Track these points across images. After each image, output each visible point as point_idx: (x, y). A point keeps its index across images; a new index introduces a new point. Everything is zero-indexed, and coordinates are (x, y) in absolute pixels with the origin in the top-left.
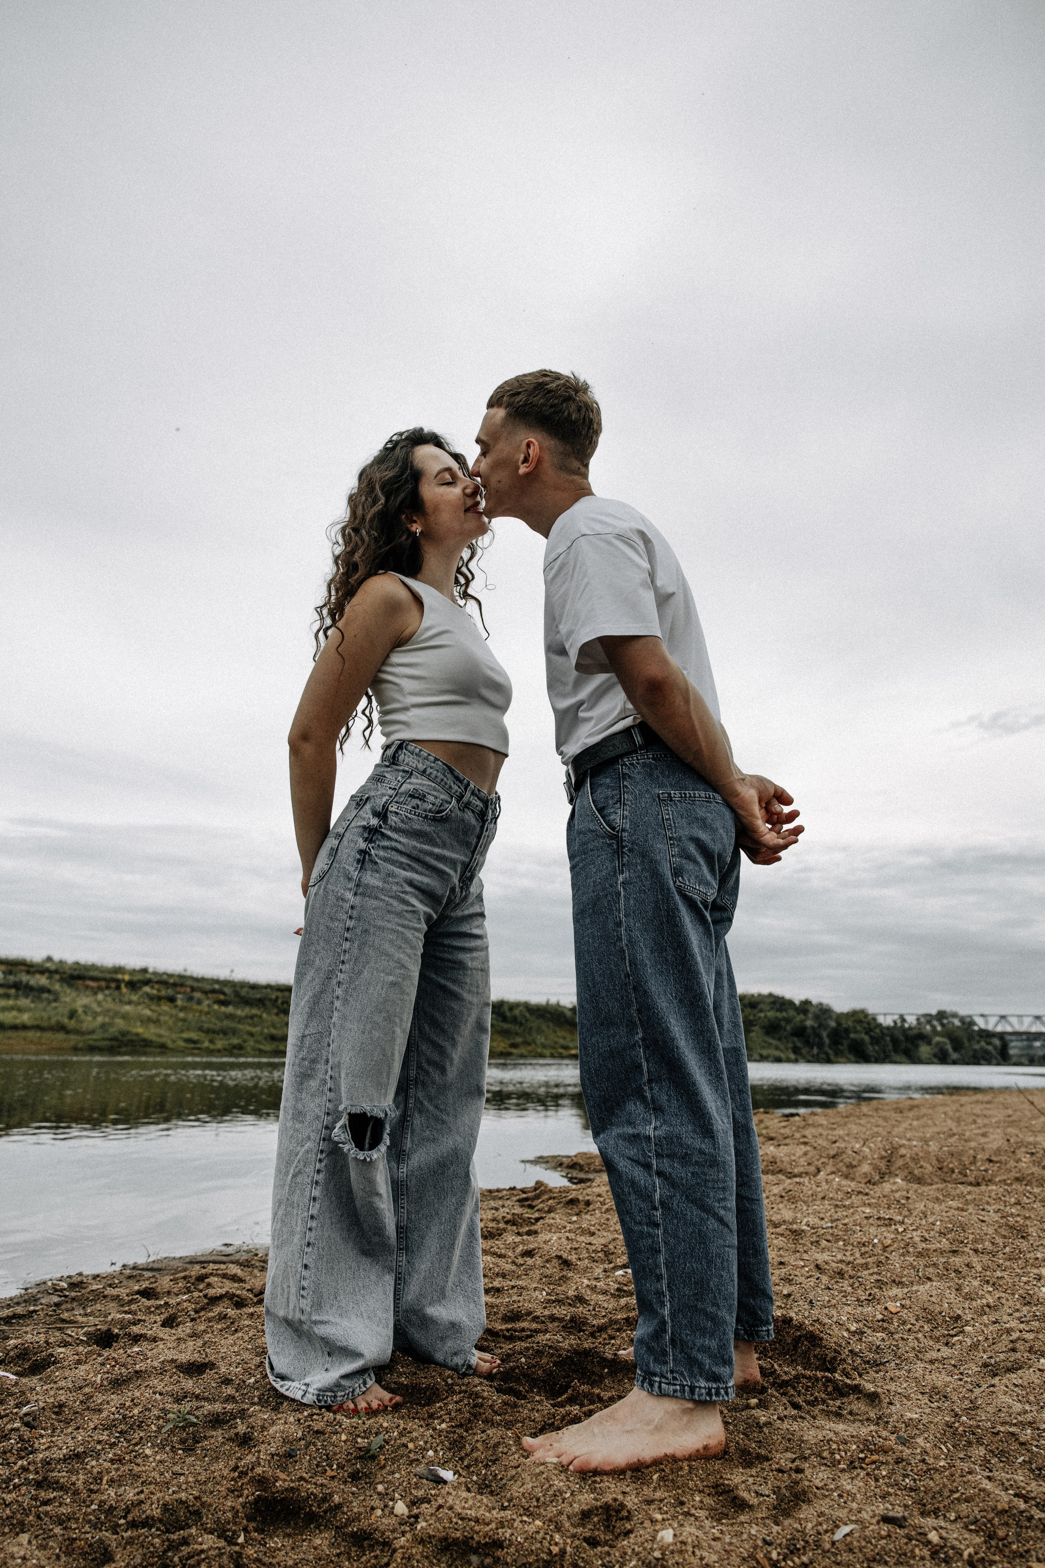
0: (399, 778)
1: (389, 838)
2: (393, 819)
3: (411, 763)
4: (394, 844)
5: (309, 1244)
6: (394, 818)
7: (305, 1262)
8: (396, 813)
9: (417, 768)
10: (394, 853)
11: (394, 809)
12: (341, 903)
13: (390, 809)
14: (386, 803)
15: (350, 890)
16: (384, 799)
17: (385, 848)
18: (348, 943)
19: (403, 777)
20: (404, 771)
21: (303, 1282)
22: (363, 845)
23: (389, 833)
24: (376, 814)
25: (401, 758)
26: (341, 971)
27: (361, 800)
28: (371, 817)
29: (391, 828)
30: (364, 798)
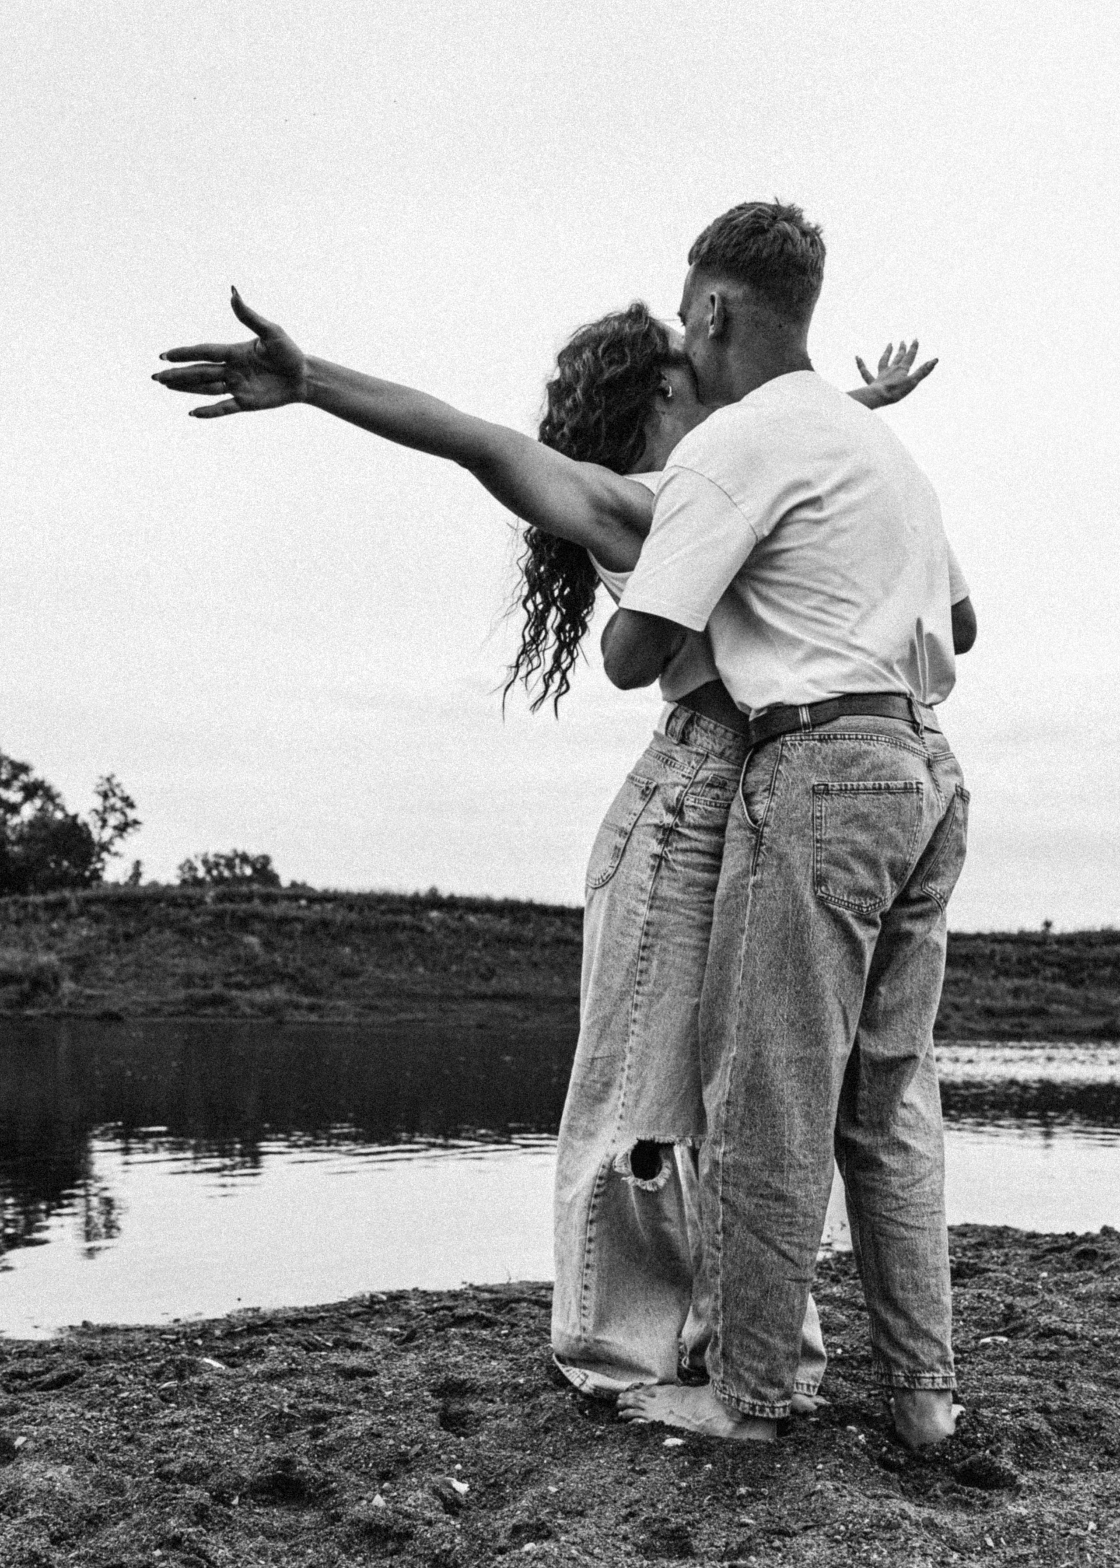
0: (693, 763)
1: (689, 838)
2: (691, 816)
3: (705, 744)
4: (694, 844)
5: (588, 1266)
6: (692, 814)
7: (585, 1283)
8: (694, 807)
9: (713, 750)
10: (694, 855)
11: (690, 803)
12: (633, 916)
13: (687, 803)
14: (680, 795)
15: (644, 902)
16: (678, 789)
17: (685, 851)
18: (645, 963)
19: (697, 762)
20: (698, 754)
21: (584, 1302)
22: (657, 849)
23: (686, 831)
24: (670, 810)
25: (693, 735)
26: (637, 993)
27: (647, 788)
28: (664, 812)
29: (689, 826)
30: (652, 786)
